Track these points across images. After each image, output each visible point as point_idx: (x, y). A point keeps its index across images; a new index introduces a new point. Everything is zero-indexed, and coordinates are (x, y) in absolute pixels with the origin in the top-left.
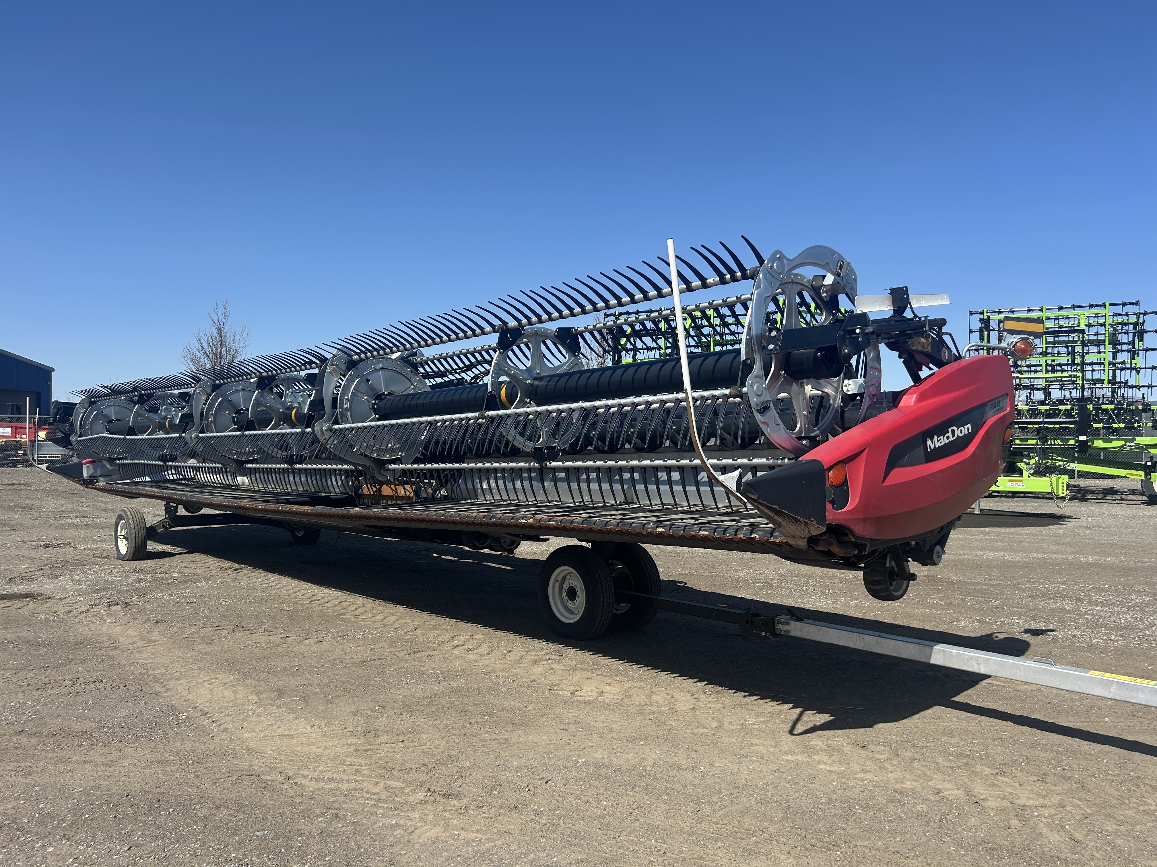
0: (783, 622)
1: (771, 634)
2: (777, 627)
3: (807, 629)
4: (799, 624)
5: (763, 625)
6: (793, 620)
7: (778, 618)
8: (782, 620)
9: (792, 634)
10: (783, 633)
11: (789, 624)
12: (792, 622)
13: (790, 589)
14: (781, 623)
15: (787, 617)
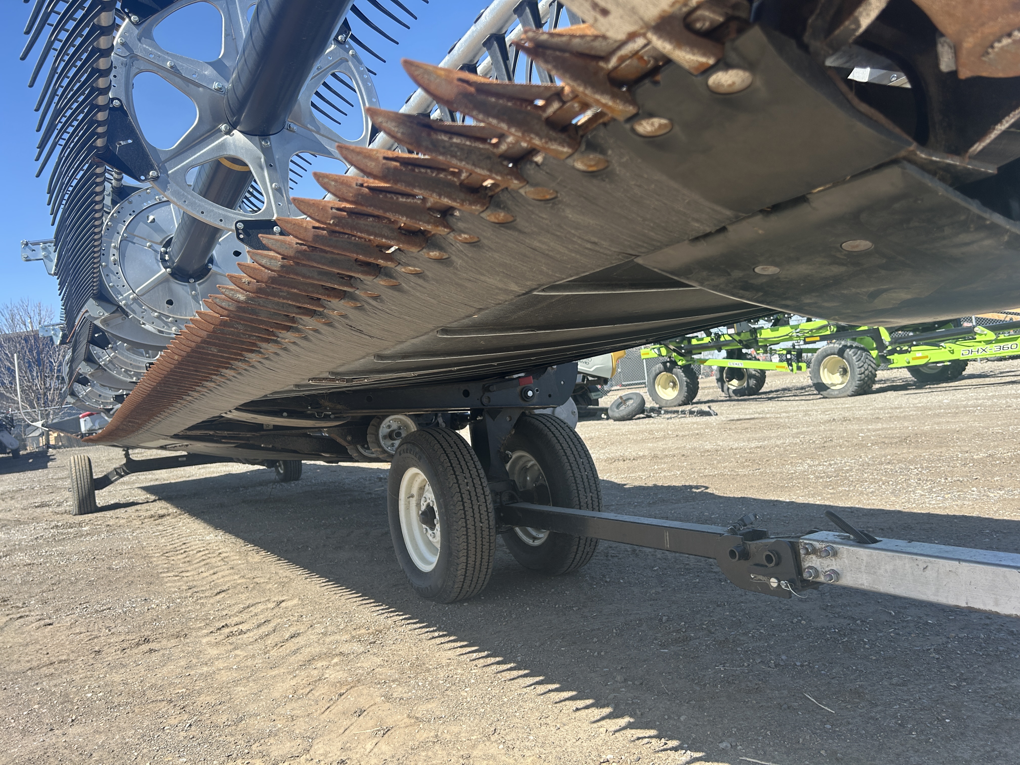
0: (820, 550)
1: (791, 582)
2: (806, 564)
3: (889, 567)
4: (863, 553)
5: (769, 559)
6: (846, 541)
7: (805, 540)
8: (817, 545)
9: (848, 580)
10: (822, 579)
11: (835, 554)
12: (844, 550)
13: (875, 481)
14: (815, 551)
15: (830, 535)
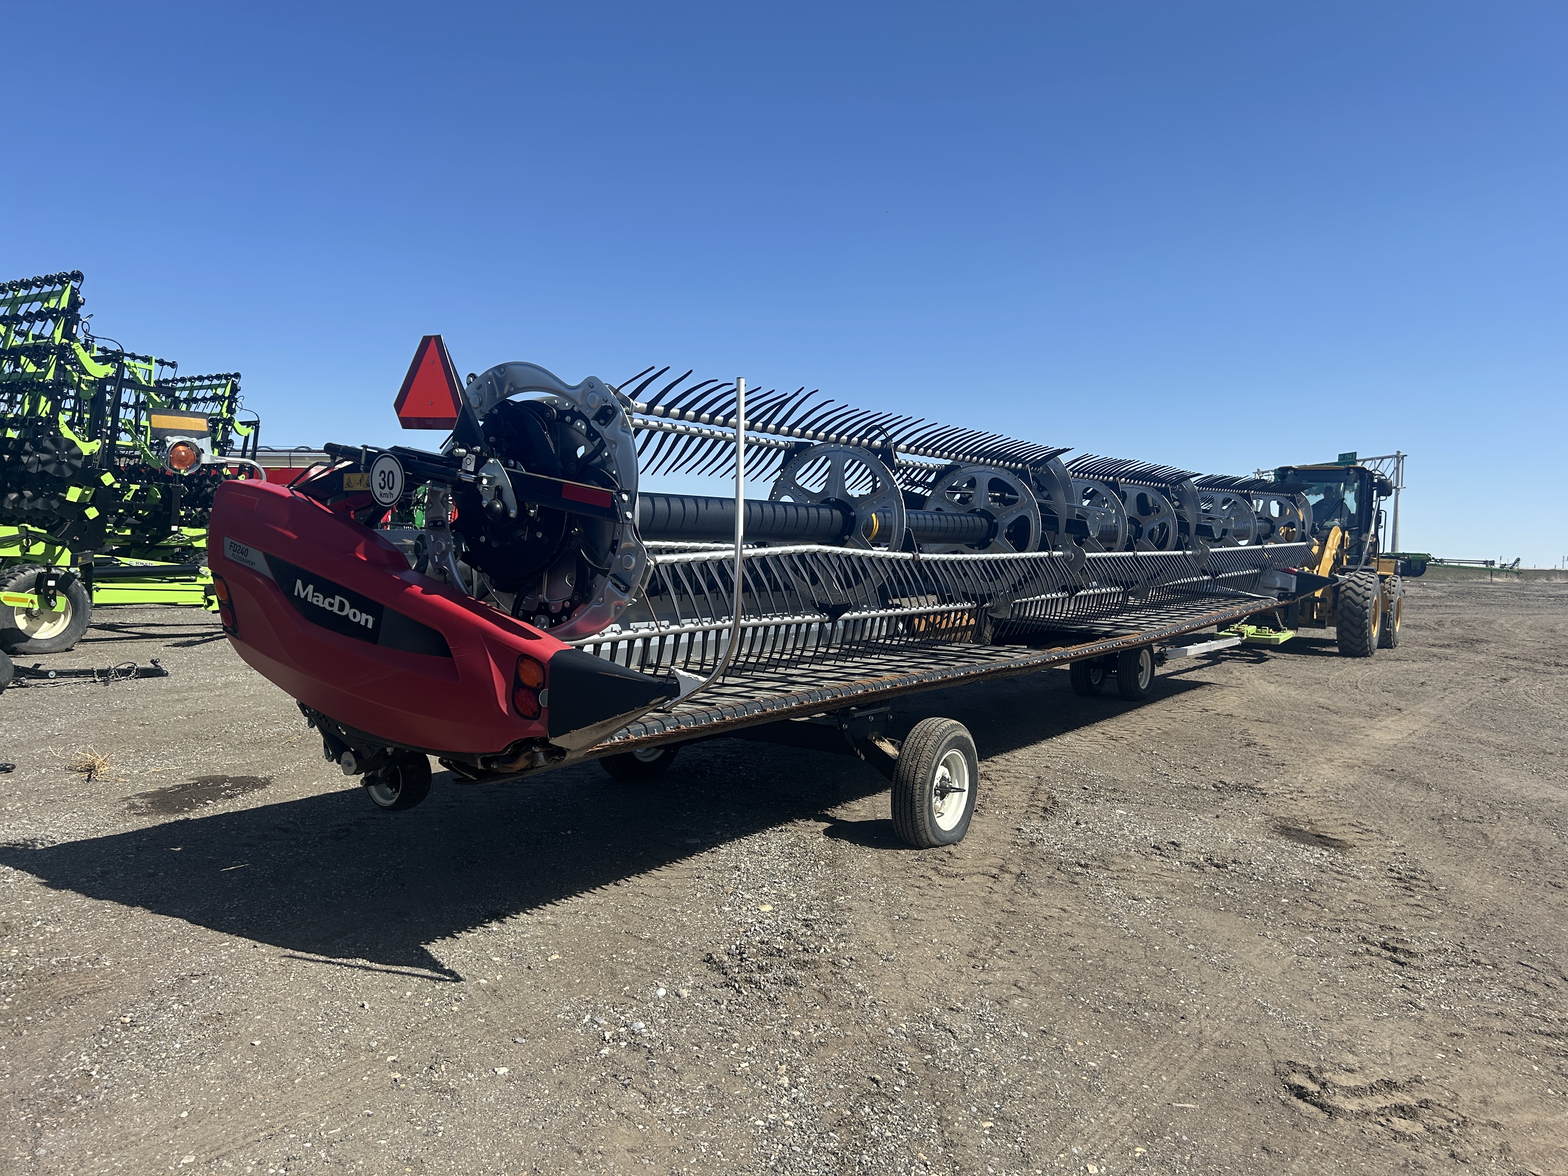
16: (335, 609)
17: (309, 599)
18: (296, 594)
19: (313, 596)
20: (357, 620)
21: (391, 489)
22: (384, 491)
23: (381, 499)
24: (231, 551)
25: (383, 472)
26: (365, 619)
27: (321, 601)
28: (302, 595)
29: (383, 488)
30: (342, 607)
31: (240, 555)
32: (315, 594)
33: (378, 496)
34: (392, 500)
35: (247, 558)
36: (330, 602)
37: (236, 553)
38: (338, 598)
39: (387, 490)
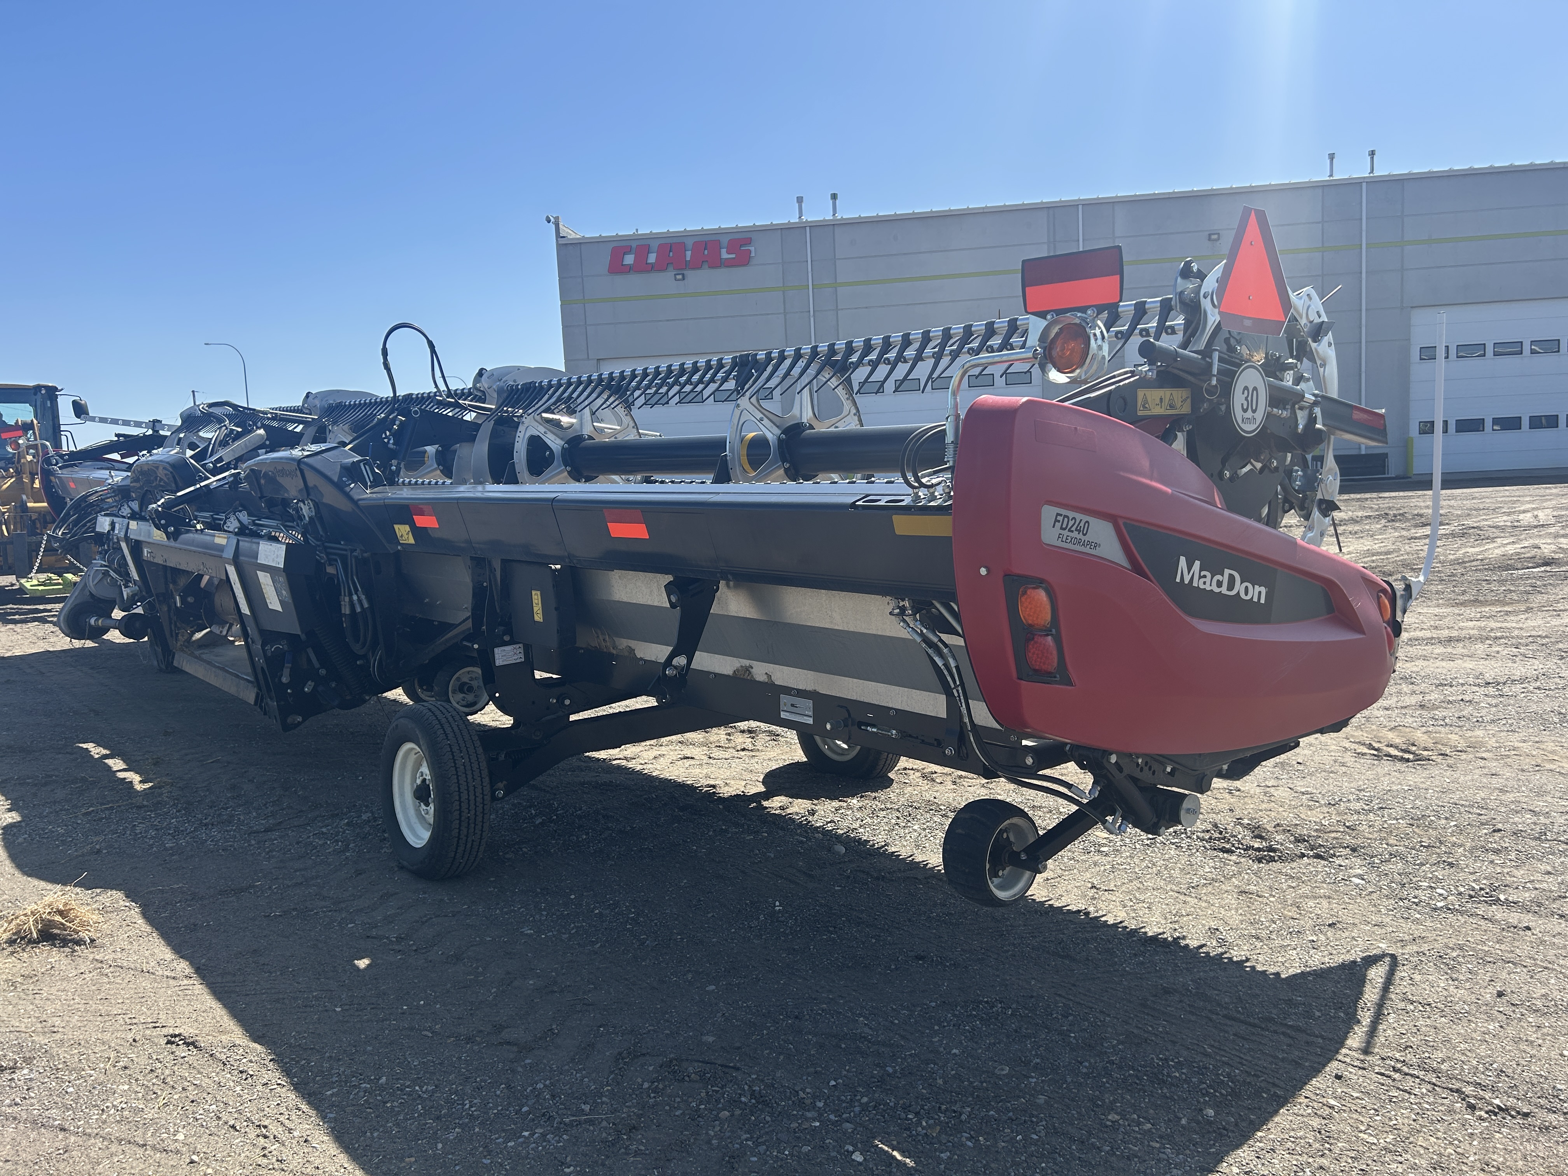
16: (1224, 590)
17: (1195, 584)
18: (1178, 580)
19: (1200, 577)
20: (1248, 598)
21: (1254, 411)
22: (1247, 415)
23: (1243, 426)
24: (1057, 530)
25: (1246, 388)
26: (1257, 593)
27: (1208, 583)
28: (1187, 581)
29: (1245, 411)
30: (1231, 586)
31: (1075, 534)
32: (1203, 573)
33: (1240, 422)
34: (1255, 426)
35: (1086, 538)
36: (1218, 581)
37: (1066, 533)
38: (1227, 572)
39: (1249, 414)
